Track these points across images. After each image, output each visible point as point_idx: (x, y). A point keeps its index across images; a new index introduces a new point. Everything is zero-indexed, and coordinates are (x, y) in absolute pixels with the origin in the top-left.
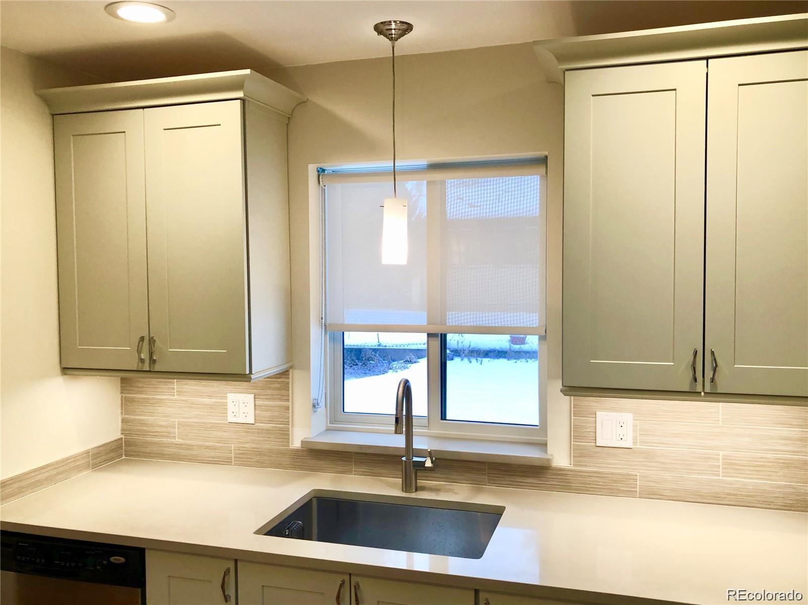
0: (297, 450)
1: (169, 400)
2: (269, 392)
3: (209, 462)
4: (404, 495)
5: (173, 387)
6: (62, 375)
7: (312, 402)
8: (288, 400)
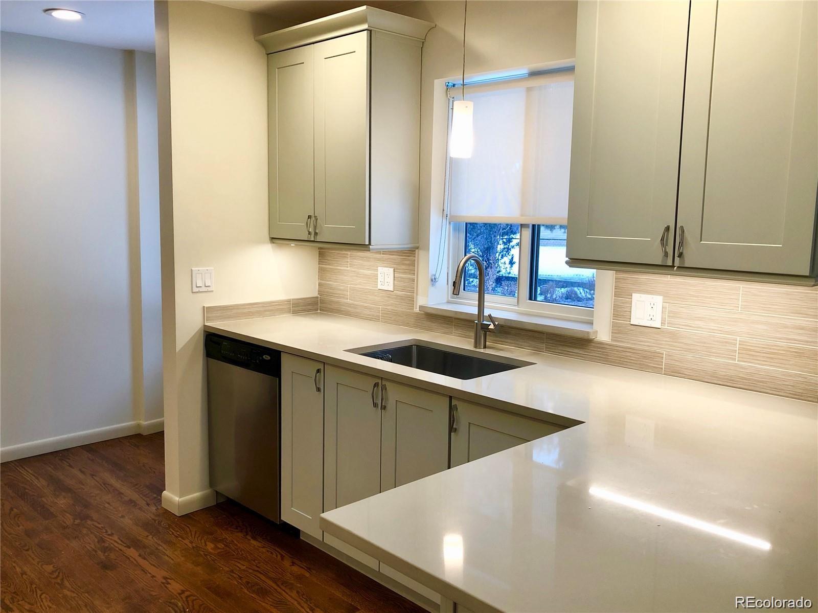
0: (418, 313)
1: (345, 270)
2: (404, 267)
3: (366, 319)
4: (475, 349)
5: (347, 260)
6: (271, 243)
7: (430, 277)
8: (414, 274)
